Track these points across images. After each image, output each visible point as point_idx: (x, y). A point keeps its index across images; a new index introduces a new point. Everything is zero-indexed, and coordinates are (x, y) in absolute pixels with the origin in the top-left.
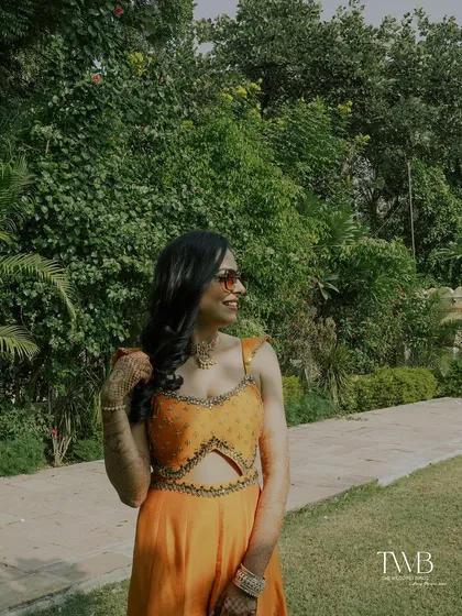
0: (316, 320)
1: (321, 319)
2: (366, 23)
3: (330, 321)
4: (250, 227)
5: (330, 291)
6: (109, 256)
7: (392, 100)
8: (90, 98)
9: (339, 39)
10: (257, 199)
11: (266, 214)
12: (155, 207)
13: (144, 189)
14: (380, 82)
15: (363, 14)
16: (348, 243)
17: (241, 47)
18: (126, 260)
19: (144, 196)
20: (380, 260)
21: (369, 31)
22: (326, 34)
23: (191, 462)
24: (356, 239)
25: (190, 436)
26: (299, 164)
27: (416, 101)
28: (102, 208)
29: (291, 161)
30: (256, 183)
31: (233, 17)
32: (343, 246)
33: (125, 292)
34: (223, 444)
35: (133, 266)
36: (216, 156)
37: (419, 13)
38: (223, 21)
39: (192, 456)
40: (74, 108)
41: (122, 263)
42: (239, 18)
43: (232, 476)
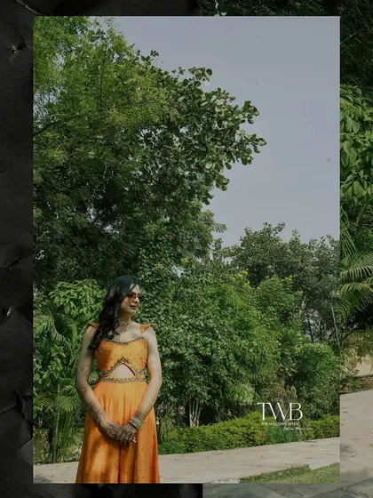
0: (285, 388)
1: (288, 387)
2: (302, 243)
3: (293, 388)
4: (239, 334)
5: (293, 373)
6: (165, 347)
7: (319, 277)
8: (158, 275)
9: (289, 250)
10: (242, 321)
11: (248, 328)
12: (190, 324)
13: (185, 317)
14: (311, 268)
15: (300, 238)
16: (299, 346)
17: (243, 258)
18: (173, 348)
19: (185, 320)
20: (317, 354)
21: (304, 246)
22: (282, 249)
23: (112, 369)
24: (303, 344)
25: (112, 356)
26: (269, 308)
27: (331, 276)
28: (163, 324)
29: (266, 306)
30: (241, 314)
31: (239, 245)
32: (296, 348)
33: (172, 363)
34: (127, 361)
35: (176, 351)
36: (222, 302)
37: (329, 237)
38: (235, 248)
39: (113, 365)
40: (151, 280)
41: (172, 350)
42: (242, 246)
43: (131, 375)
